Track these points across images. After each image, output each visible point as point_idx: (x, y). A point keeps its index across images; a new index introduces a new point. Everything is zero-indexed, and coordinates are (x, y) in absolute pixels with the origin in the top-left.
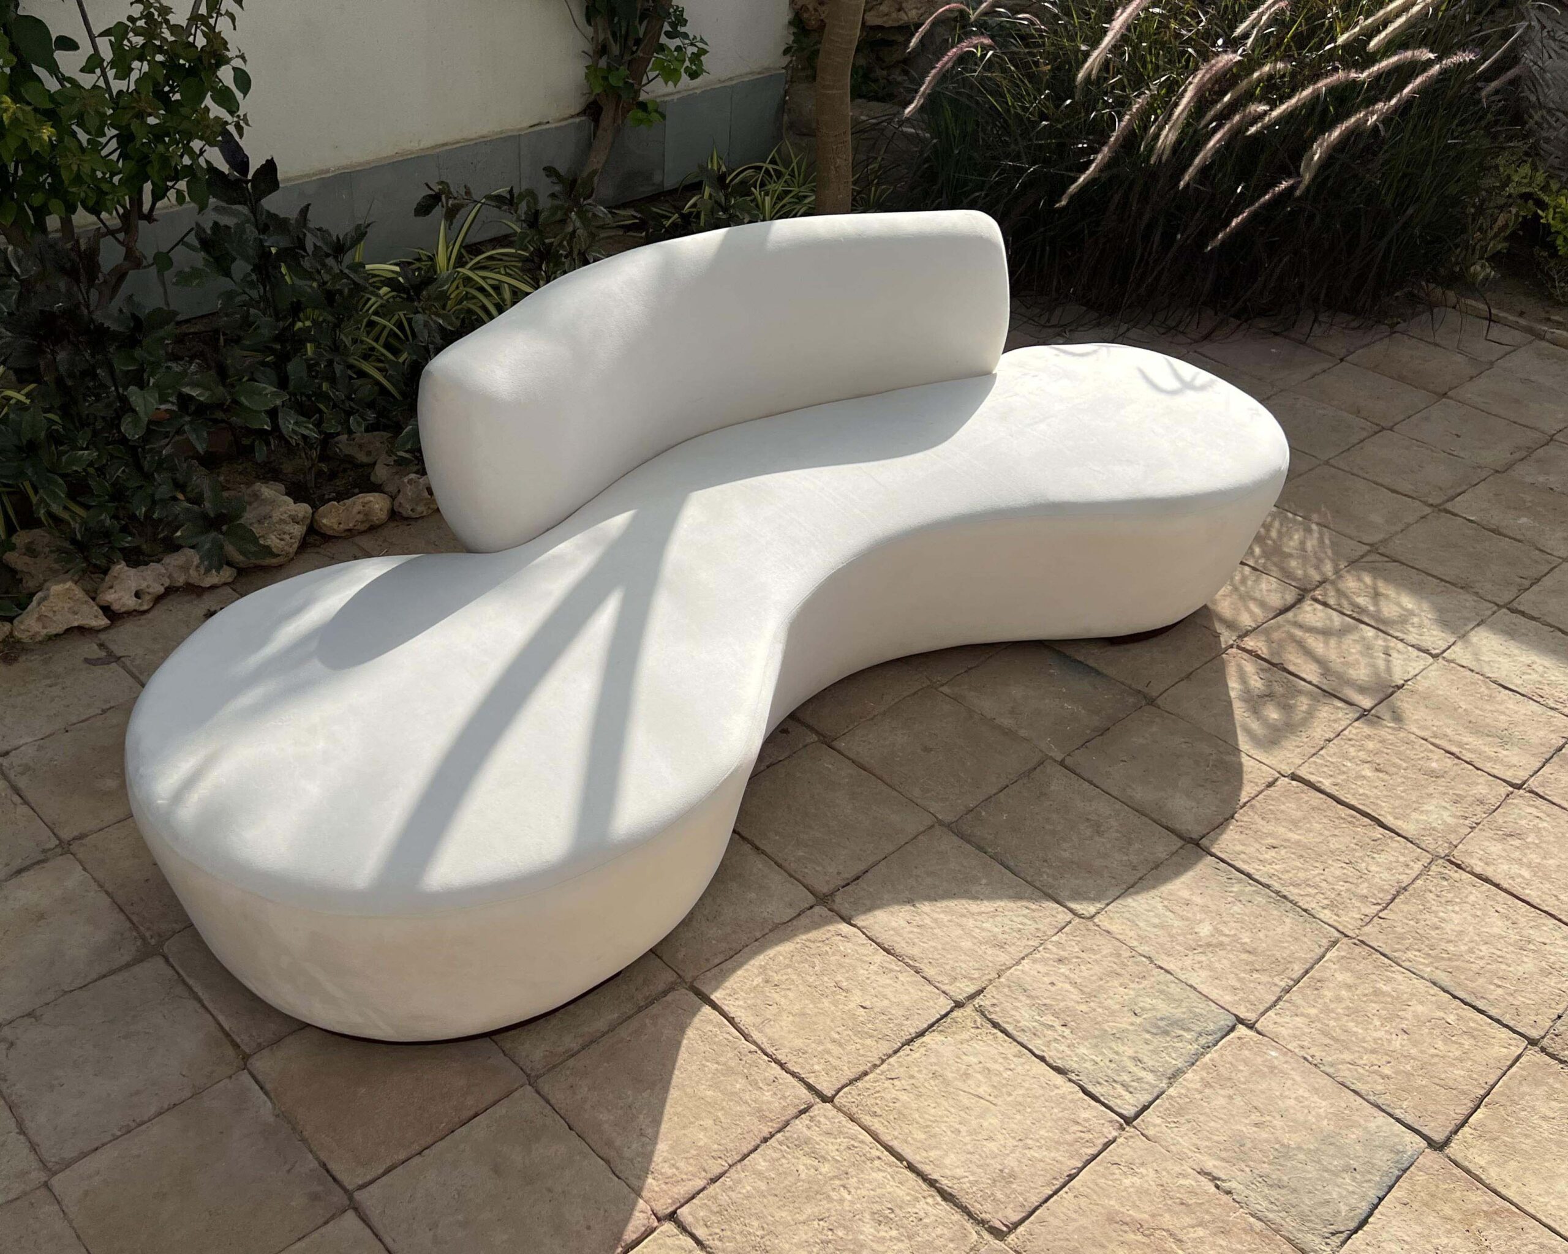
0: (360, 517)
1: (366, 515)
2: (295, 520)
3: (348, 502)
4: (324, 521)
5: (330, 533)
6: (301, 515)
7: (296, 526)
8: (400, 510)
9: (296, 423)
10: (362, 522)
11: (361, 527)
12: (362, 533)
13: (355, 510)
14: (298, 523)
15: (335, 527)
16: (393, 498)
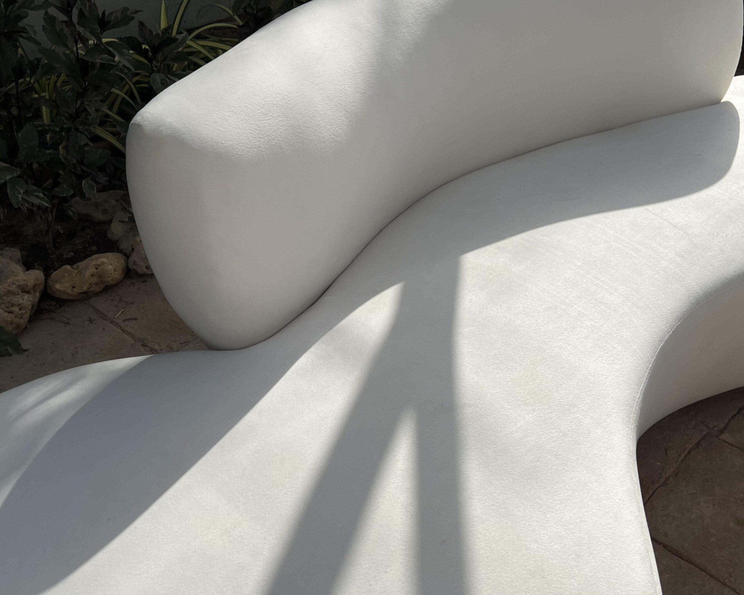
0: (95, 280)
1: (100, 276)
2: (25, 290)
3: (81, 264)
4: (58, 286)
5: (64, 297)
6: (30, 284)
7: (26, 296)
8: (135, 267)
9: (26, 192)
10: (97, 284)
11: (97, 289)
12: (97, 294)
13: (88, 273)
14: (28, 292)
15: (69, 291)
16: (127, 256)
